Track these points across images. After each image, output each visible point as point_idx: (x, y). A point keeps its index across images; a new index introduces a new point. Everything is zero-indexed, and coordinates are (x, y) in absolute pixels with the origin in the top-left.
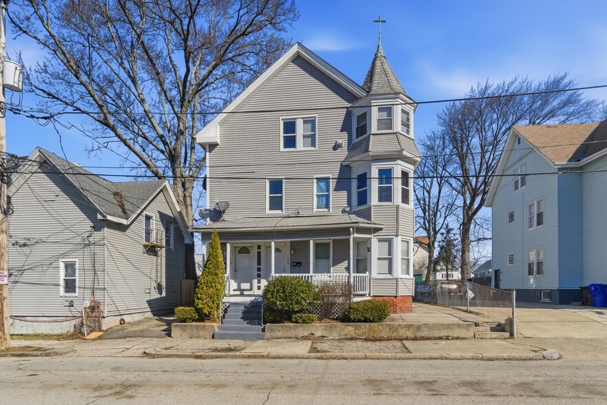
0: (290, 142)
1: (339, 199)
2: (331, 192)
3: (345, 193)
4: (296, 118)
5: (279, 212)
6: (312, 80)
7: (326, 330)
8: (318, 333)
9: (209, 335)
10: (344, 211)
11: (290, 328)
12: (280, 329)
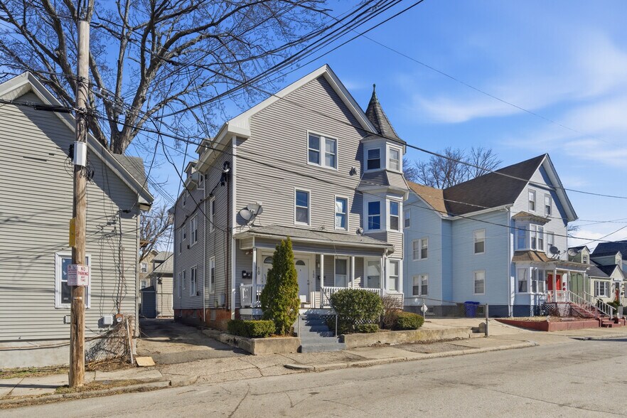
0: (315, 157)
1: (354, 220)
2: (348, 213)
3: (358, 216)
4: (320, 136)
5: (305, 224)
6: (333, 103)
7: (388, 337)
8: (383, 341)
9: (294, 349)
10: (358, 232)
11: (364, 337)
12: (356, 339)
